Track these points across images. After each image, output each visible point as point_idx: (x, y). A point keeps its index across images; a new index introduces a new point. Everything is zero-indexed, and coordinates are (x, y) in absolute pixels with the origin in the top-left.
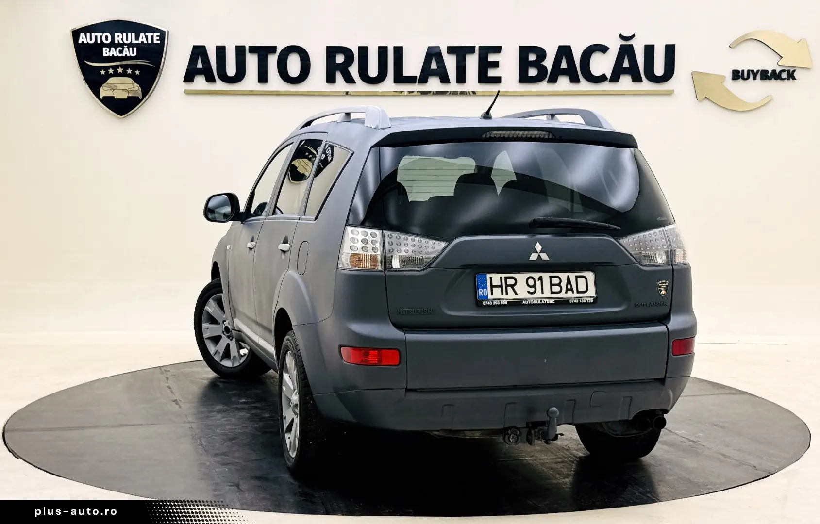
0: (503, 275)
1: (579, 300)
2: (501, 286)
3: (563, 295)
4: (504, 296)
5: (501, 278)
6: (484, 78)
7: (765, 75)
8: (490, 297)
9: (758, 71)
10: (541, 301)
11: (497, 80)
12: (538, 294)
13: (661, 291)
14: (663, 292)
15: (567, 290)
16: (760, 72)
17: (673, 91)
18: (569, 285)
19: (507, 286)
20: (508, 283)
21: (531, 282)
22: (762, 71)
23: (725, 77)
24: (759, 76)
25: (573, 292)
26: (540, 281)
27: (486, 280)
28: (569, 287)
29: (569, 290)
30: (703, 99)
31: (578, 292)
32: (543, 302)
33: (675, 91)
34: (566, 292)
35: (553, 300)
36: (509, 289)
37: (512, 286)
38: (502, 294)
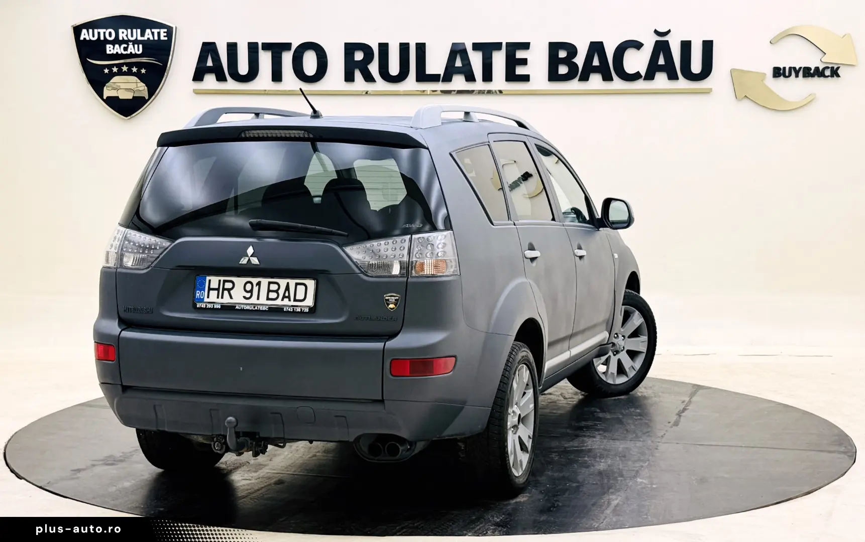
0: (222, 279)
1: (293, 309)
2: (218, 289)
3: (279, 302)
4: (220, 300)
5: (220, 281)
6: (511, 76)
7: (808, 73)
8: (206, 300)
9: (800, 68)
10: (254, 307)
11: (526, 78)
12: (254, 300)
13: (388, 305)
14: (391, 306)
15: (284, 297)
16: (802, 69)
17: (711, 90)
18: (287, 292)
19: (224, 289)
20: (226, 287)
21: (249, 287)
22: (804, 68)
23: (765, 74)
24: (801, 74)
25: (290, 300)
26: (258, 286)
27: (205, 283)
28: (287, 294)
29: (286, 297)
30: (743, 98)
31: (295, 300)
32: (256, 308)
33: (713, 90)
34: (282, 300)
35: (267, 307)
36: (226, 292)
37: (229, 290)
38: (218, 297)
